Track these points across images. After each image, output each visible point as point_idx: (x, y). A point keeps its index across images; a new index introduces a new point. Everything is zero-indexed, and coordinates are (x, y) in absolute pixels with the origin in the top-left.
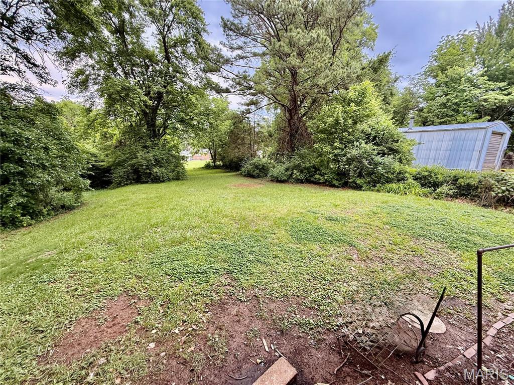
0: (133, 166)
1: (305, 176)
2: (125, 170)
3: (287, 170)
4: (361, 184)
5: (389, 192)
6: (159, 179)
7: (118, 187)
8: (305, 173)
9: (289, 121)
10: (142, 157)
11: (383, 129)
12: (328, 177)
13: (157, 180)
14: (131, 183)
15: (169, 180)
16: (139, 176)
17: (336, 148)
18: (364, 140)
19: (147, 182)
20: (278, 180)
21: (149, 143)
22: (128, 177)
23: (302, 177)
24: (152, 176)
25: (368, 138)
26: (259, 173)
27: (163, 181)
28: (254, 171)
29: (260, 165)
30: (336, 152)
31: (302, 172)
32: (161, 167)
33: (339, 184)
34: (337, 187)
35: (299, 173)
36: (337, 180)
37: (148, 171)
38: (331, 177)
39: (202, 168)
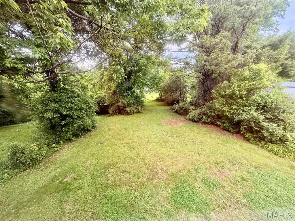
0: (118, 106)
1: (211, 120)
2: (114, 108)
3: (199, 114)
4: (249, 138)
5: (270, 152)
6: (129, 113)
7: (111, 116)
8: (211, 118)
9: (203, 84)
10: (122, 102)
11: (272, 101)
12: (226, 125)
13: (128, 114)
14: (117, 114)
15: (134, 113)
16: (121, 111)
17: (232, 109)
18: (255, 107)
19: (124, 114)
20: (193, 120)
21: (126, 94)
22: (115, 111)
23: (208, 121)
24: (126, 112)
25: (258, 106)
26: (183, 112)
27: (131, 114)
28: (180, 111)
29: (183, 108)
30: (232, 111)
31: (209, 117)
32: (130, 107)
33: (234, 131)
34: (233, 133)
35: (207, 118)
36: (233, 128)
37: (124, 109)
38: (229, 126)
39: (154, 100)
